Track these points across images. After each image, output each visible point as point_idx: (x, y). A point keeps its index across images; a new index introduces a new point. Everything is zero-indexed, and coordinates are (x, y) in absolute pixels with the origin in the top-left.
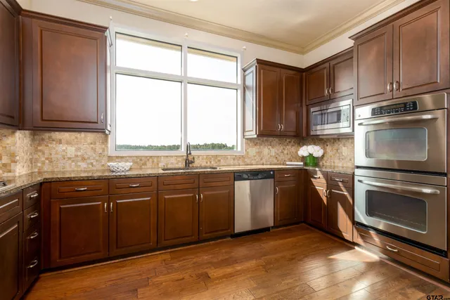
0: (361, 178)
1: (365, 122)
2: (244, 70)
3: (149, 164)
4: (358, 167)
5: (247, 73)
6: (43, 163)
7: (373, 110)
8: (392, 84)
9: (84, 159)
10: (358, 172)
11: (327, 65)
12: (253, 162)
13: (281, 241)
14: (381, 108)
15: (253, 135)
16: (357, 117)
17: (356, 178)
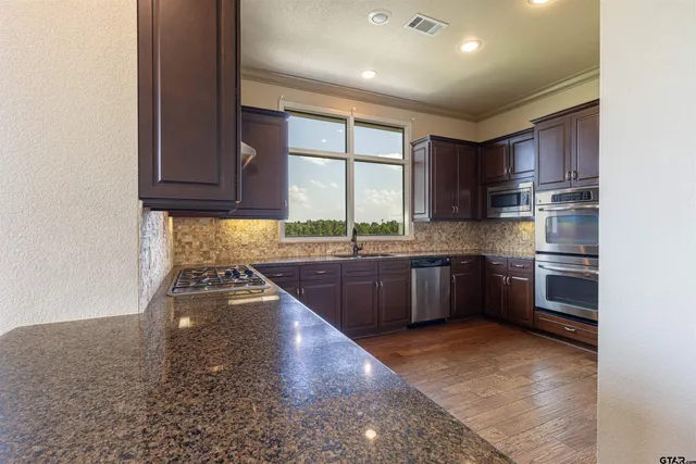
0: (542, 264)
1: (546, 207)
2: (413, 145)
3: (317, 252)
4: (538, 253)
5: (416, 148)
6: (221, 251)
7: (553, 196)
8: (570, 173)
9: (256, 246)
10: (539, 257)
11: (506, 142)
12: (423, 249)
13: (460, 331)
14: (560, 195)
15: (426, 217)
16: (537, 203)
17: (537, 264)
